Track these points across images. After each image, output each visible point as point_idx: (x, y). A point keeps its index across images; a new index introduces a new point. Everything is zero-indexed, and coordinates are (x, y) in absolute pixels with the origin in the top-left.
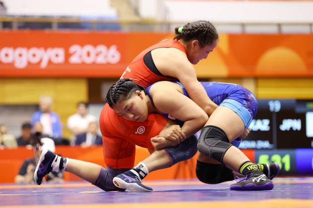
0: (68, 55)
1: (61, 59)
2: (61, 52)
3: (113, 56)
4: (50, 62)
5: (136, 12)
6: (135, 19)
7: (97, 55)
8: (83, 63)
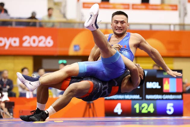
0: (21, 42)
1: (17, 44)
2: (17, 40)
3: (49, 43)
4: (10, 46)
5: (64, 16)
6: (64, 20)
7: (40, 42)
8: (31, 47)
